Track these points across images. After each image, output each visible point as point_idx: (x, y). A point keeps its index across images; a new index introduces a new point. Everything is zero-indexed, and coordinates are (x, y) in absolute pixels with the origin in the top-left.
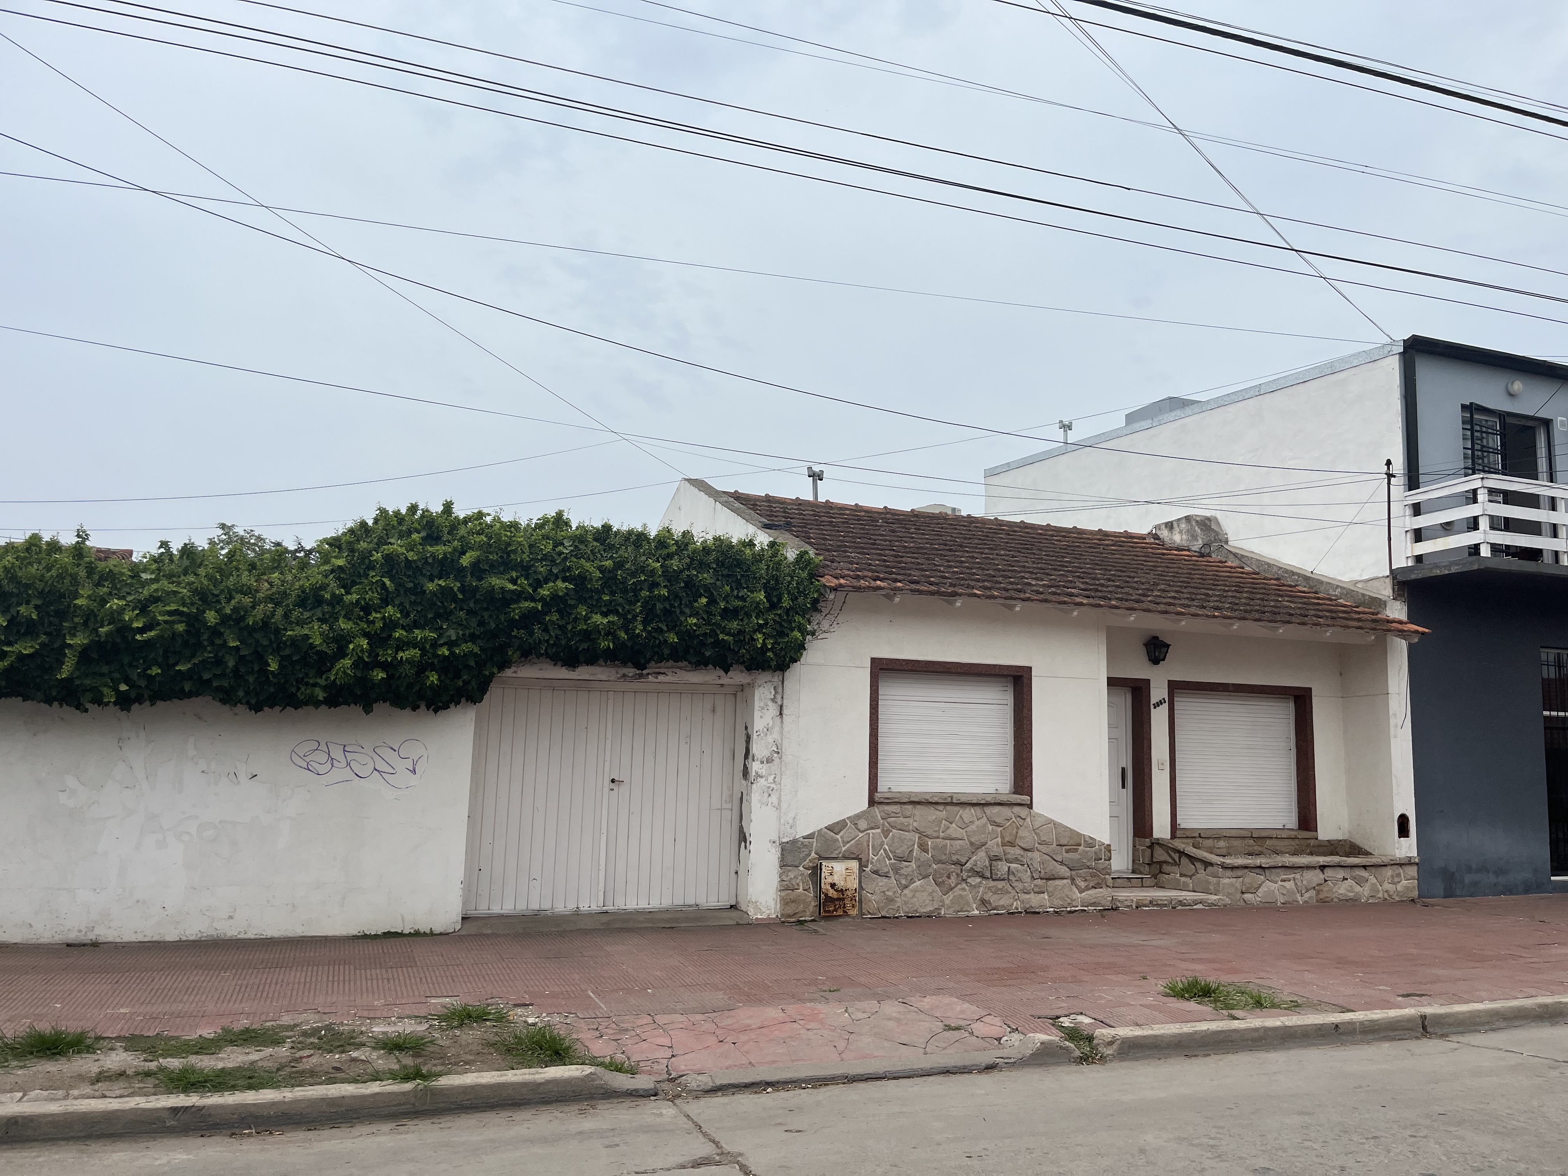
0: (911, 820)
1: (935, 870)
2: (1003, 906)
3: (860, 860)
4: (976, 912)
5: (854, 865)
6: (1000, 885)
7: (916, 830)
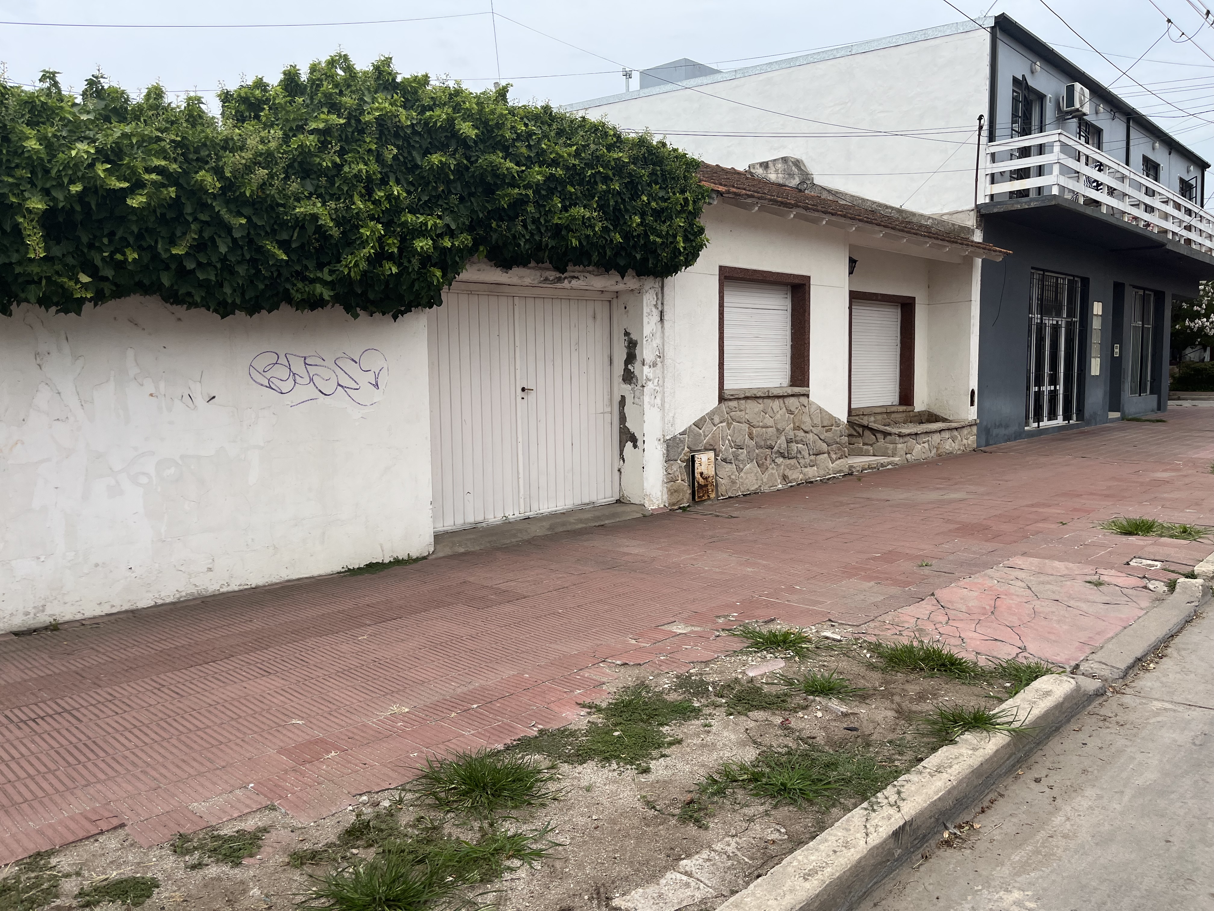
0: (743, 413)
1: (757, 455)
2: (794, 480)
3: (715, 450)
4: (780, 486)
5: (711, 454)
6: (793, 462)
7: (748, 422)
